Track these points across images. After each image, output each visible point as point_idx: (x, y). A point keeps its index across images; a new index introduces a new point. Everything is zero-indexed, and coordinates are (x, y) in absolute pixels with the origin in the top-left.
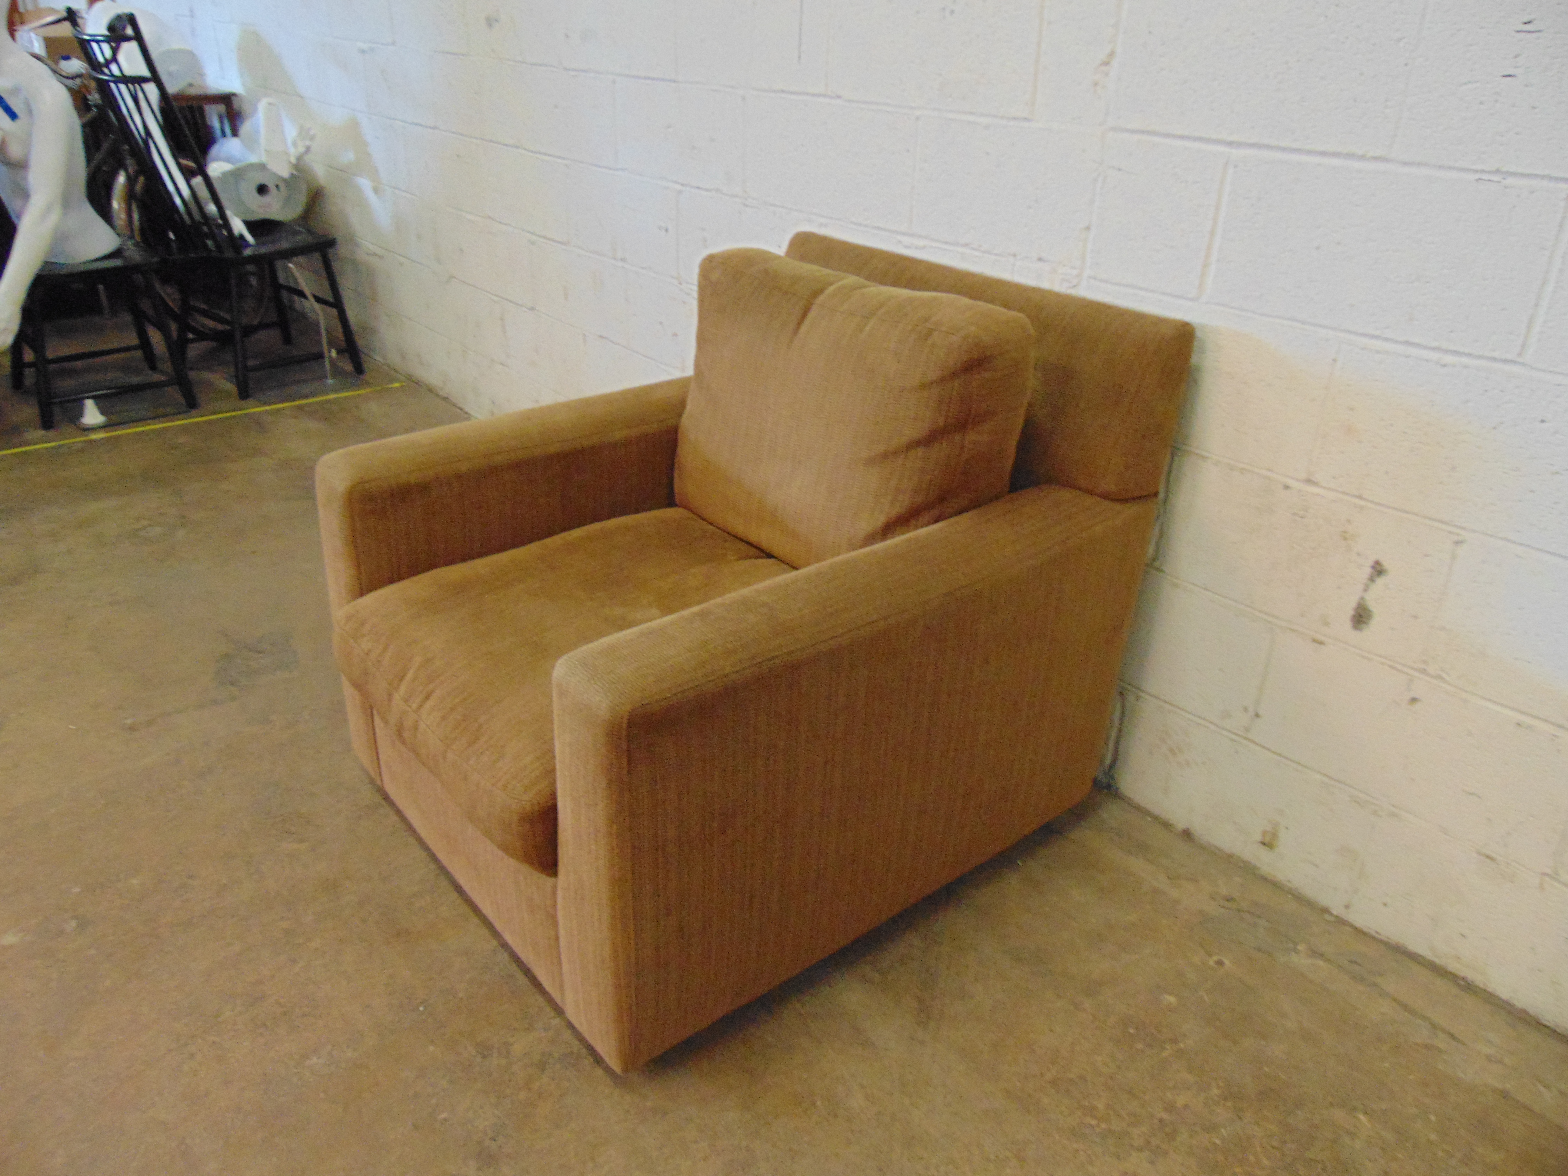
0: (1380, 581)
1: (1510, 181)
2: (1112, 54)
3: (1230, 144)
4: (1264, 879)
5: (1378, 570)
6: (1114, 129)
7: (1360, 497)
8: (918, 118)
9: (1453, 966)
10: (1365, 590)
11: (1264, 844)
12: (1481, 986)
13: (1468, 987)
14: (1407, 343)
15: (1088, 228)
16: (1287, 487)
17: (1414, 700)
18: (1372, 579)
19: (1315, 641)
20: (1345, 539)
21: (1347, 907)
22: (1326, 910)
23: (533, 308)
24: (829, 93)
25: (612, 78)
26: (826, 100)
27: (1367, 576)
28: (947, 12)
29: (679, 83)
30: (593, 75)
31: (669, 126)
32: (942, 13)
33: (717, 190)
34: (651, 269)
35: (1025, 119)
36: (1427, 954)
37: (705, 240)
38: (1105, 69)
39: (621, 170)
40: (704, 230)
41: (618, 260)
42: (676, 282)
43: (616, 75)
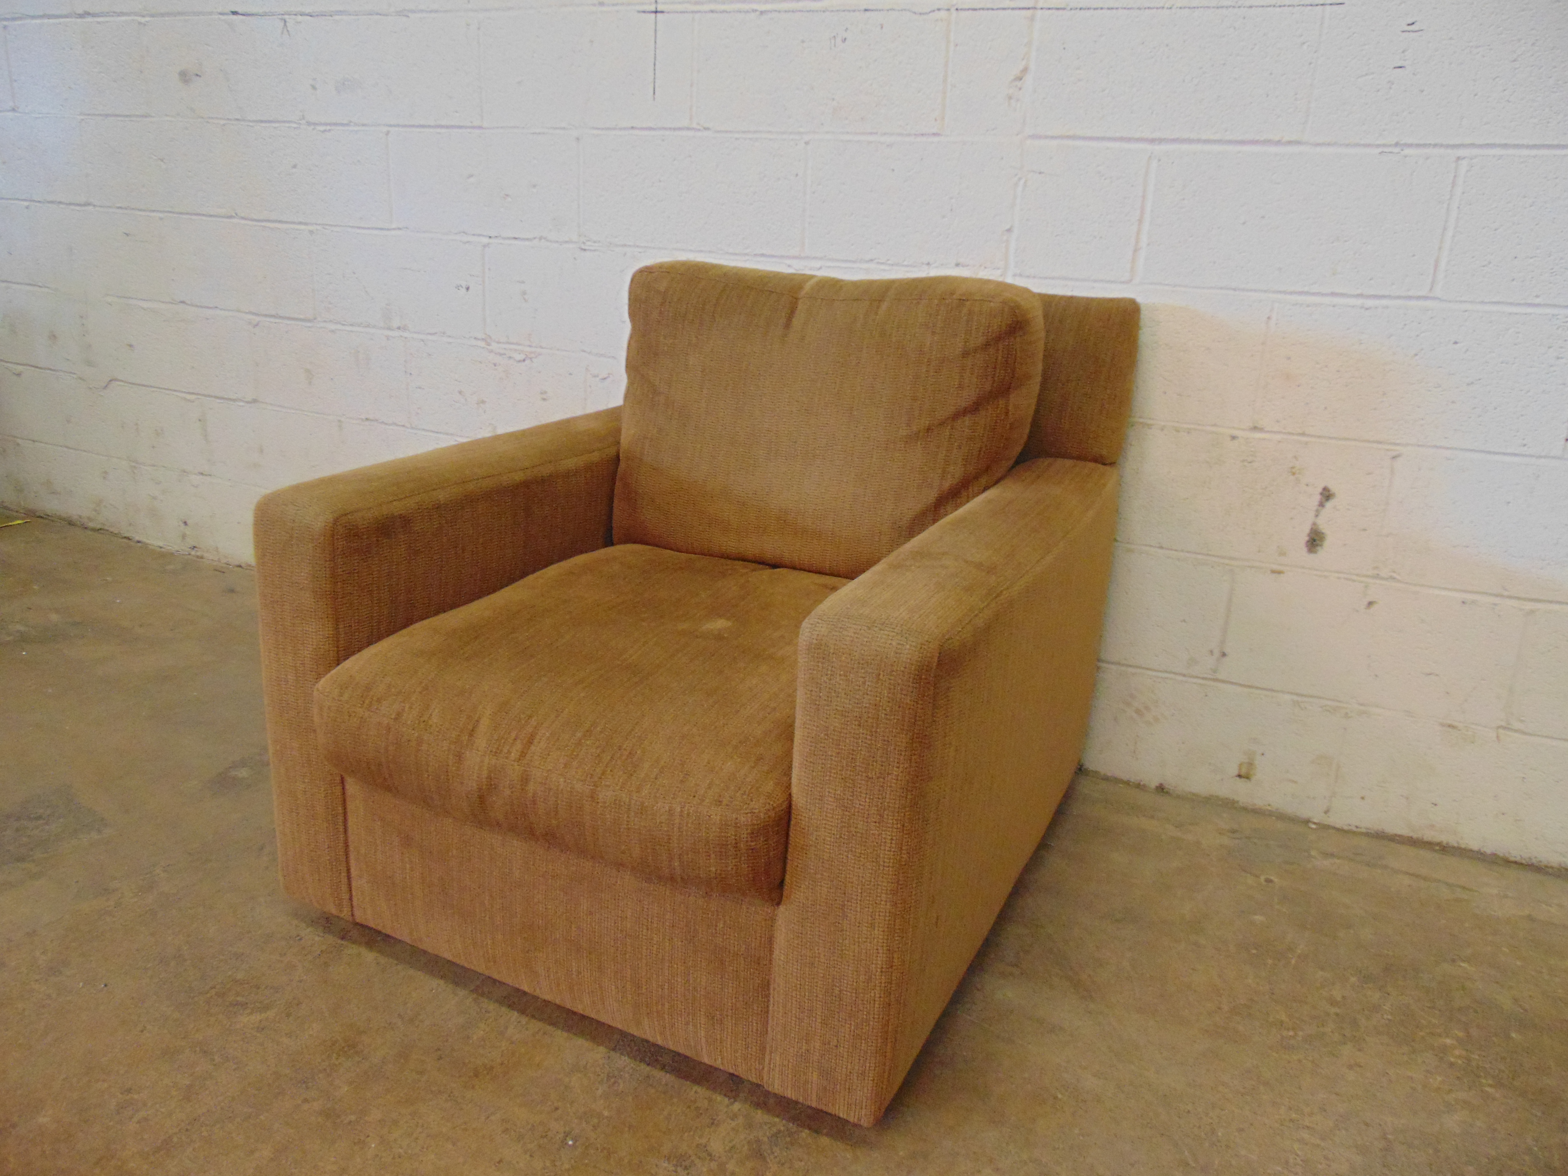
0: (1329, 505)
1: (1407, 151)
2: (1025, 70)
3: (1152, 141)
4: (1245, 809)
5: (1327, 495)
6: (1033, 137)
7: (1303, 434)
8: (807, 143)
9: (1429, 835)
10: (1317, 516)
11: (1240, 776)
12: (1456, 845)
13: (1444, 849)
14: (1333, 294)
15: (1010, 230)
16: (1234, 438)
17: (1370, 604)
18: (1321, 505)
19: (1273, 572)
20: (1294, 474)
21: (1326, 812)
22: (1307, 822)
23: (255, 401)
24: (694, 125)
25: (385, 129)
26: (690, 133)
27: (1317, 503)
28: (839, 40)
29: (485, 129)
30: (356, 128)
31: (471, 176)
32: (833, 41)
33: (541, 238)
34: (444, 333)
35: (934, 134)
36: (1404, 831)
37: (524, 293)
38: (1019, 84)
39: (399, 229)
40: (523, 282)
41: (393, 330)
42: (482, 344)
43: (391, 126)
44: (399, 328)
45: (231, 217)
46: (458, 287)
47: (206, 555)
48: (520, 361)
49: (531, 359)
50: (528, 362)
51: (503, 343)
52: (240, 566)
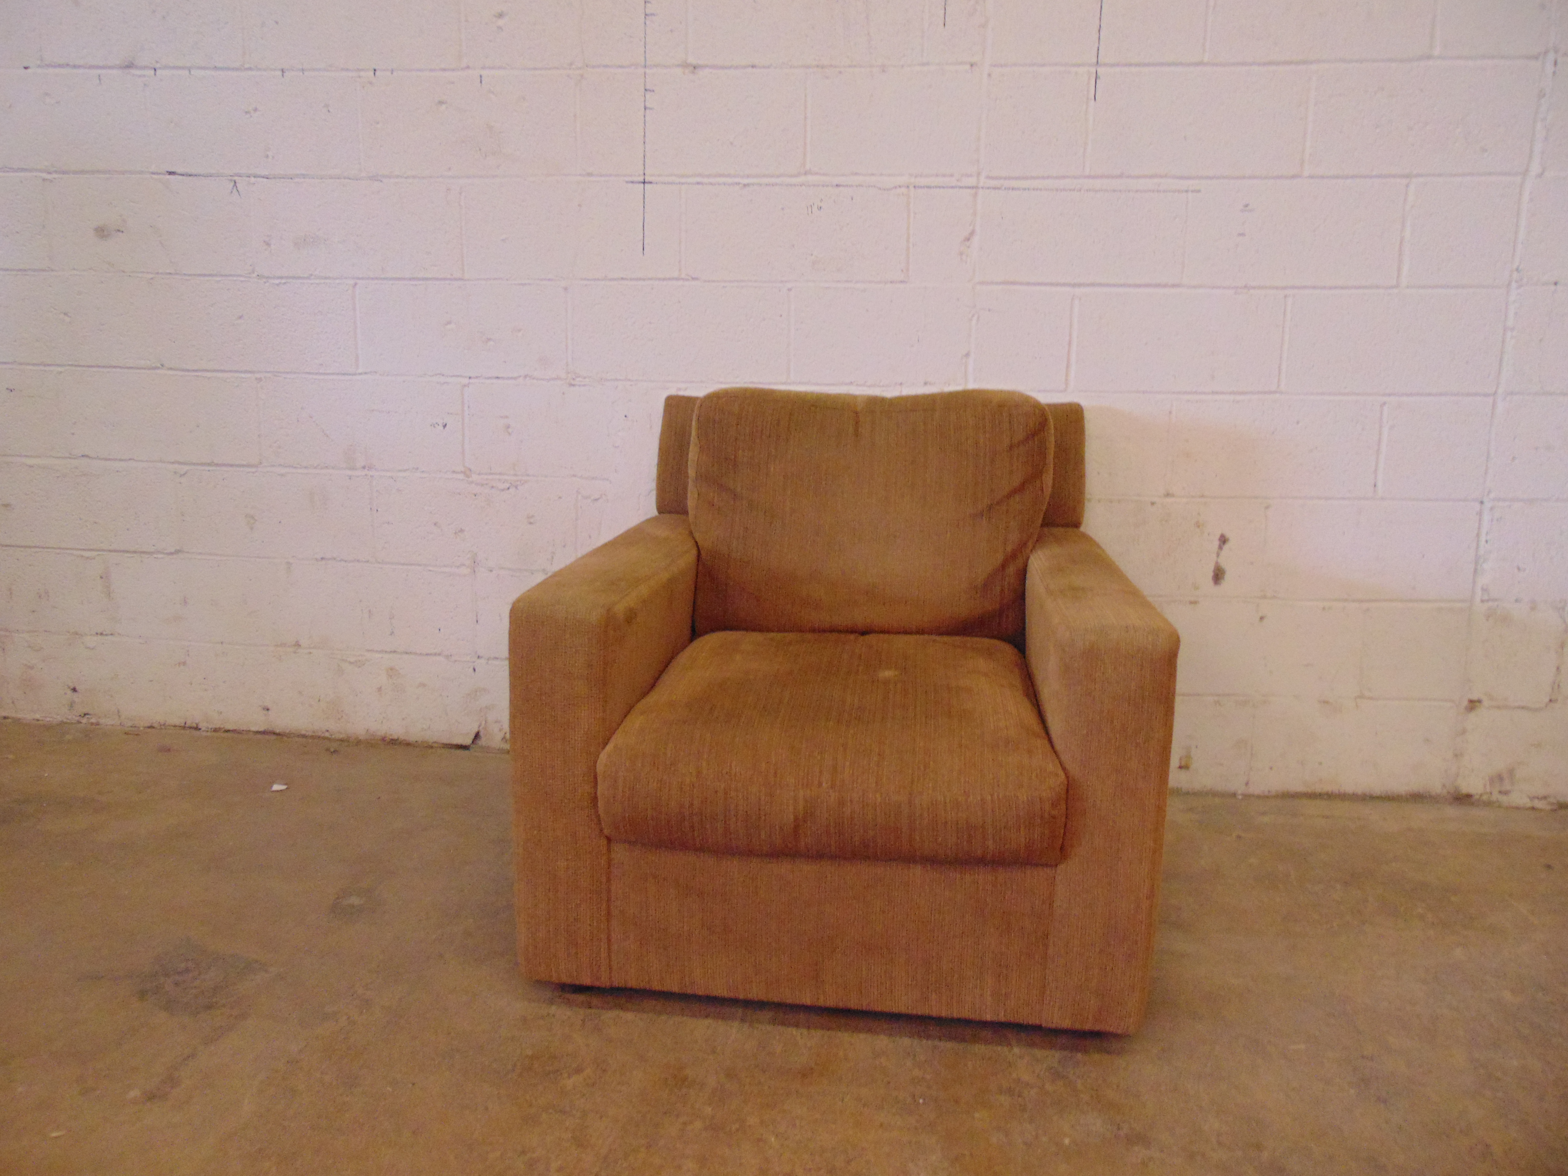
0: (1226, 547)
1: (1252, 291)
2: (972, 233)
3: (1074, 285)
4: (1188, 793)
5: (1223, 540)
6: (982, 283)
7: (1203, 496)
8: (790, 290)
9: (1318, 789)
10: (1218, 556)
11: (1180, 767)
12: (1337, 792)
13: (1331, 796)
14: (1213, 393)
15: (967, 355)
16: (1153, 504)
17: (1262, 618)
18: (1220, 548)
19: (1191, 603)
20: (1199, 527)
21: (1247, 784)
22: (1234, 795)
23: (177, 552)
24: (683, 276)
25: (352, 282)
26: (680, 283)
27: (1217, 547)
28: (815, 208)
29: (466, 280)
30: (318, 281)
31: (449, 323)
32: (810, 210)
33: (526, 376)
34: (417, 469)
35: (901, 282)
36: (1302, 788)
37: (508, 427)
38: (968, 243)
39: (366, 373)
40: (507, 417)
41: (356, 469)
42: (461, 476)
43: (359, 279)
44: (364, 468)
45: (156, 368)
46: (433, 425)
47: (103, 721)
48: (503, 490)
49: (516, 487)
50: (512, 490)
51: (486, 474)
52: (151, 727)
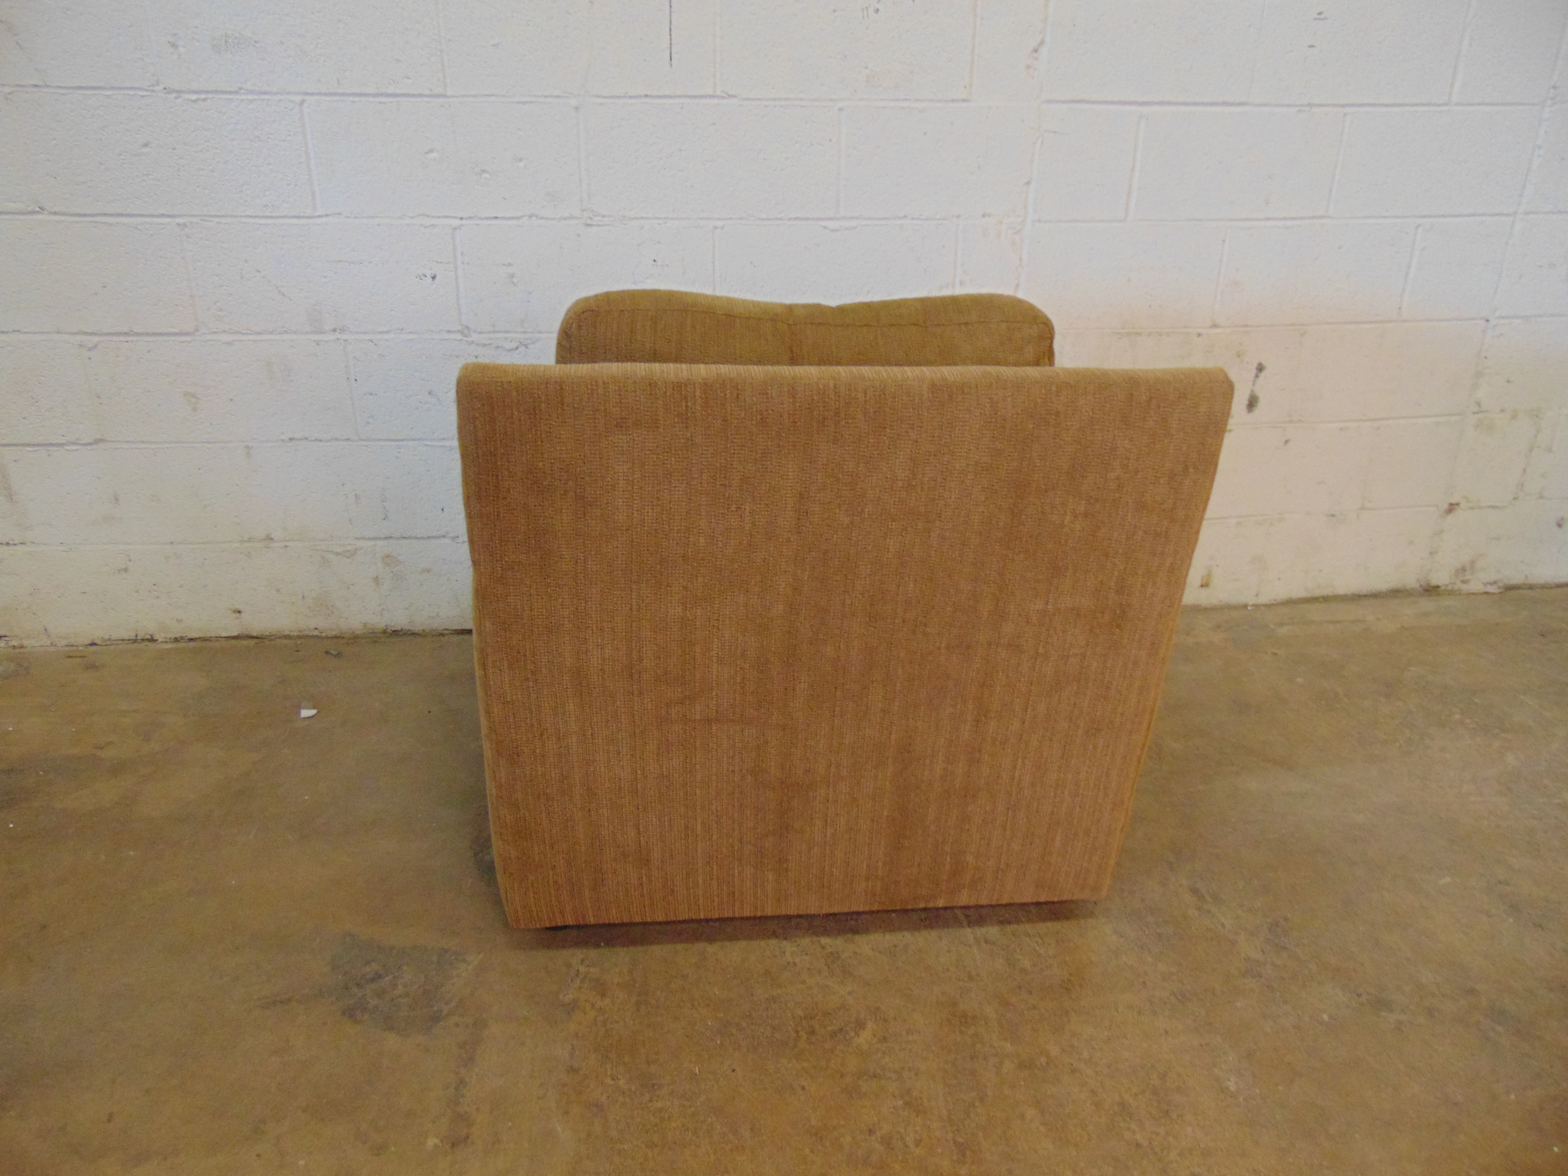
0: (1262, 375)
1: (1315, 109)
2: (1042, 43)
3: (1142, 104)
4: (1206, 609)
5: (1260, 368)
6: (1048, 101)
7: (1246, 326)
8: (840, 109)
9: (1317, 593)
10: (1254, 385)
11: (1201, 586)
12: (1332, 594)
13: (1326, 599)
14: (1267, 219)
15: (1028, 183)
16: (1199, 335)
17: (1287, 442)
18: (1257, 376)
20: (1239, 356)
21: (1257, 595)
22: (1245, 606)
23: (97, 441)
24: (718, 93)
25: (299, 98)
26: (715, 101)
27: (1254, 375)
28: (871, 11)
29: (449, 97)
30: (250, 97)
31: (431, 151)
32: (865, 12)
33: (531, 216)
34: (402, 330)
35: (964, 100)
36: (1302, 594)
37: (512, 276)
38: (1035, 55)
39: (327, 215)
40: (510, 264)
41: (325, 333)
42: (459, 336)
43: (307, 94)
44: (334, 330)
45: (33, 212)
46: (421, 277)
47: (26, 643)
48: (509, 350)
49: (526, 346)
50: (522, 349)
51: (489, 333)
52: (93, 644)
